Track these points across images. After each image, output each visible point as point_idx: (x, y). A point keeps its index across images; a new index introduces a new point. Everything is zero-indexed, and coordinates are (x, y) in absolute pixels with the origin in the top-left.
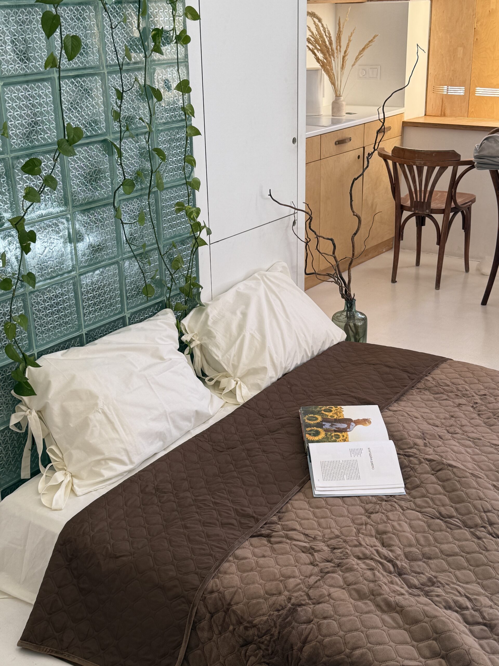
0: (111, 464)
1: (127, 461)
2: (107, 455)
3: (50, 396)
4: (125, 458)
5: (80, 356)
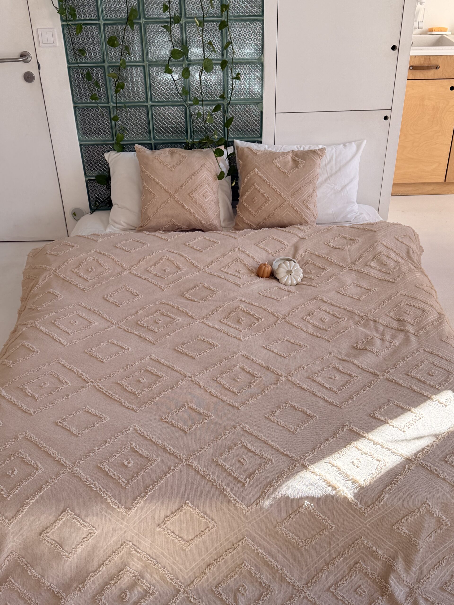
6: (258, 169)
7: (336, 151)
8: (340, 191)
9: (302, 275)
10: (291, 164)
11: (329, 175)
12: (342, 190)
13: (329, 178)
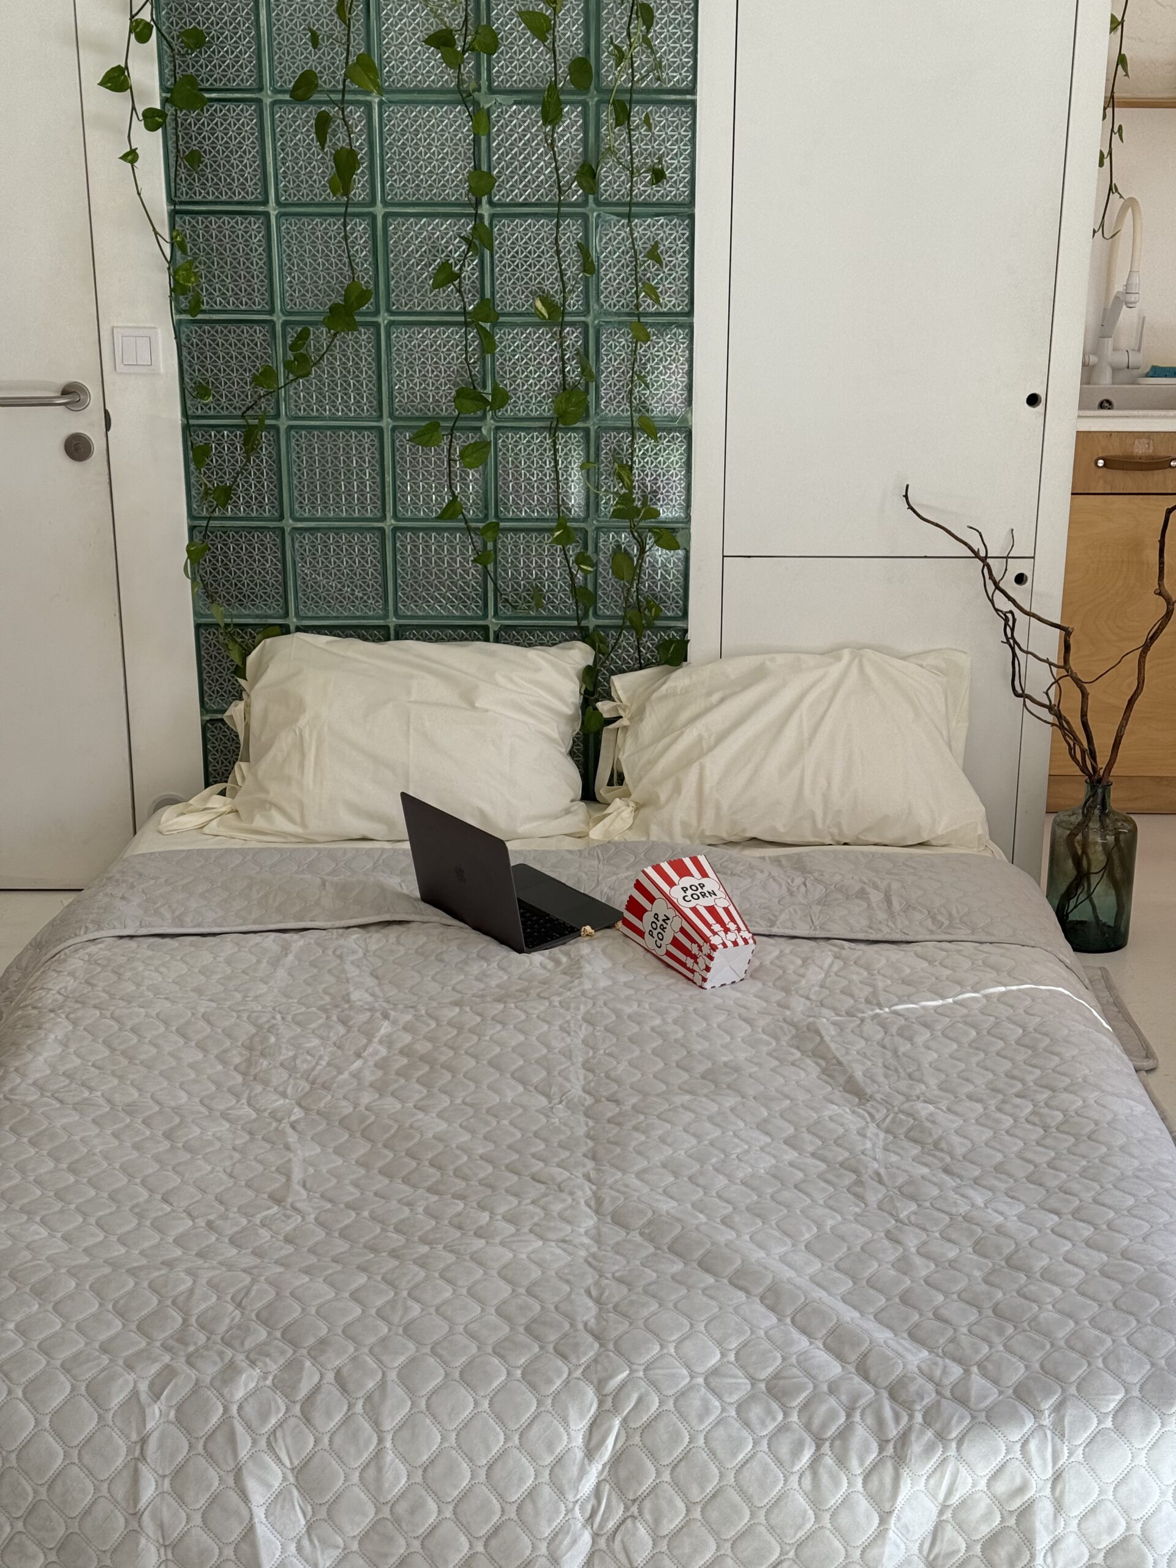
0: (275, 813)
1: (297, 817)
2: (271, 796)
3: (258, 686)
4: (297, 816)
5: (350, 653)
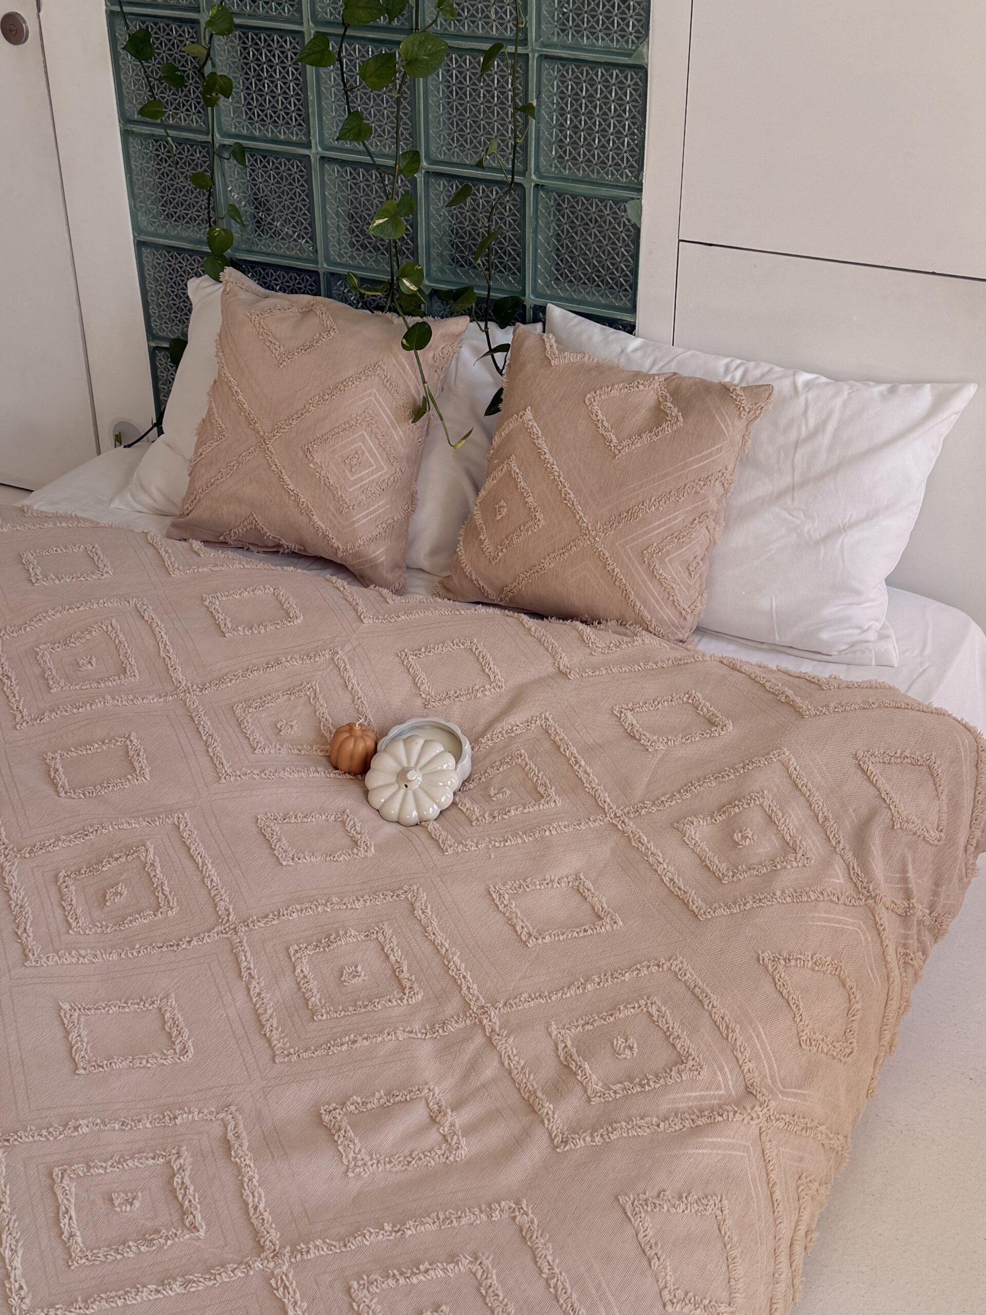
6: (535, 412)
7: (845, 404)
8: (817, 543)
9: (446, 799)
10: (641, 416)
11: (797, 478)
12: (824, 539)
13: (793, 488)
